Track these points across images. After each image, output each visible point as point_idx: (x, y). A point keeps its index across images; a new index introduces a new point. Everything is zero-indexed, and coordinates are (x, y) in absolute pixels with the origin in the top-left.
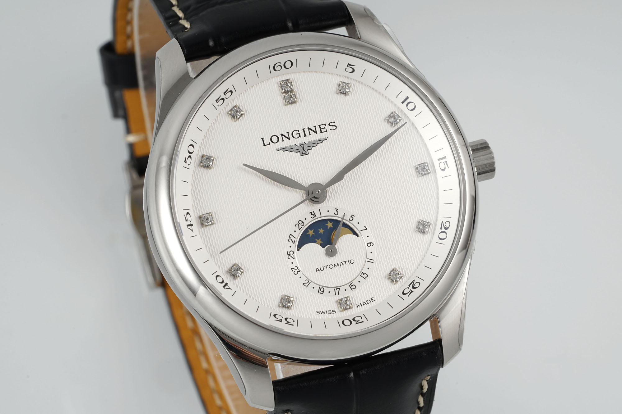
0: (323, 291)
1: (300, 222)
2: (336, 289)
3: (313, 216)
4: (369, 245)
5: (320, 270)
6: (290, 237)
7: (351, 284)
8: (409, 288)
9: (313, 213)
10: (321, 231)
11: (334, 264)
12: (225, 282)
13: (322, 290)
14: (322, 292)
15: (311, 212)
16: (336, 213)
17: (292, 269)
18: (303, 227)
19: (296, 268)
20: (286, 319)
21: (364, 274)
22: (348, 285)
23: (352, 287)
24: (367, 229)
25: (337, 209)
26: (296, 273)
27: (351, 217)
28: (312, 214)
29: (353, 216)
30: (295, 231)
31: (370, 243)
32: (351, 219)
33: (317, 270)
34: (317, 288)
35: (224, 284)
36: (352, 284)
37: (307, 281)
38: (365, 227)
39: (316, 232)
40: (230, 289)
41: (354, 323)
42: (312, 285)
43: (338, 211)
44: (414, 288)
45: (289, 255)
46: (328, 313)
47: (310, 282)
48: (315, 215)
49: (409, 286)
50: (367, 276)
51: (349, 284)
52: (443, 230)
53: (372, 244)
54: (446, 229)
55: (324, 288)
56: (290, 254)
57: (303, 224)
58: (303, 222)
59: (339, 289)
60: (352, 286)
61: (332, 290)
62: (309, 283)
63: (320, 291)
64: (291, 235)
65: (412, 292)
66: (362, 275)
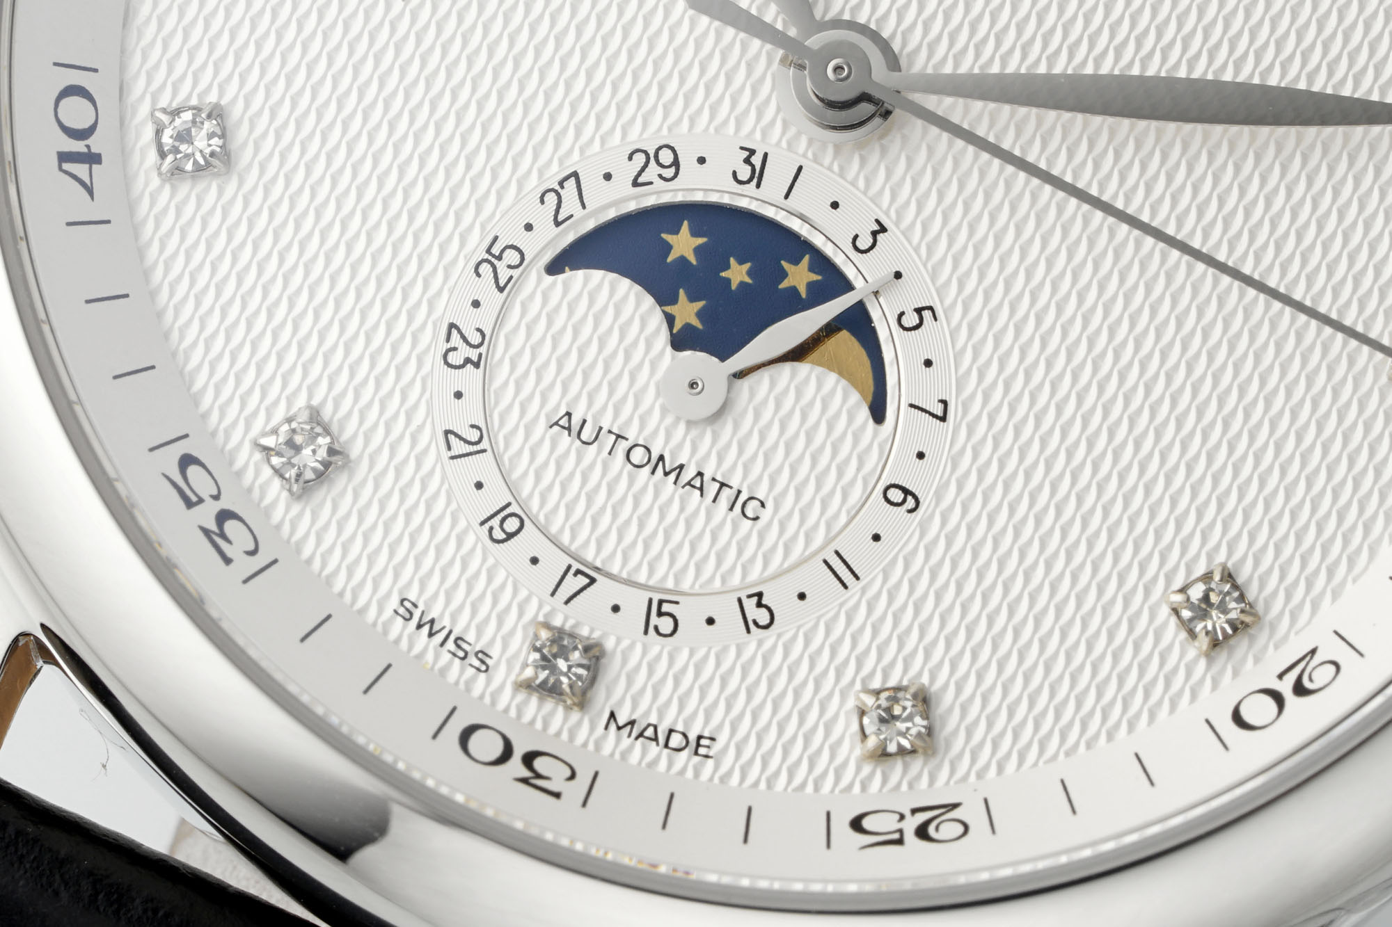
0: (510, 536)
1: (665, 156)
2: (578, 572)
3: (744, 173)
4: (896, 495)
5: (575, 428)
6: (561, 184)
7: (661, 602)
8: (902, 817)
9: (757, 160)
10: (737, 273)
11: (661, 458)
12: (96, 144)
13: (512, 525)
14: (498, 534)
15: (752, 152)
16: (864, 243)
17: (452, 326)
18: (659, 184)
19: (475, 338)
20: (224, 516)
21: (759, 605)
22: (650, 595)
23: (654, 620)
24: (943, 419)
25: (883, 229)
26: (455, 359)
27: (919, 311)
28: (747, 161)
29: (926, 314)
30: (608, 177)
31: (906, 492)
32: (911, 319)
33: (566, 424)
34: (495, 496)
35: (78, 146)
36: (666, 608)
37: (473, 435)
38: (944, 403)
39: (713, 258)
40: (90, 192)
41: (515, 767)
42: (481, 466)
43: (880, 237)
44: (922, 832)
45: (492, 257)
46: (450, 645)
47: (485, 444)
48: (757, 176)
49: (914, 811)
50: (766, 627)
51: (656, 598)
52: (1286, 687)
53: (910, 503)
54: (1300, 690)
55: (527, 522)
56: (499, 258)
57: (669, 173)
58: (676, 163)
59: (593, 581)
60: (660, 614)
61: (555, 563)
62: (476, 447)
63: (495, 522)
64: (572, 180)
65: (900, 842)
66: (750, 604)
